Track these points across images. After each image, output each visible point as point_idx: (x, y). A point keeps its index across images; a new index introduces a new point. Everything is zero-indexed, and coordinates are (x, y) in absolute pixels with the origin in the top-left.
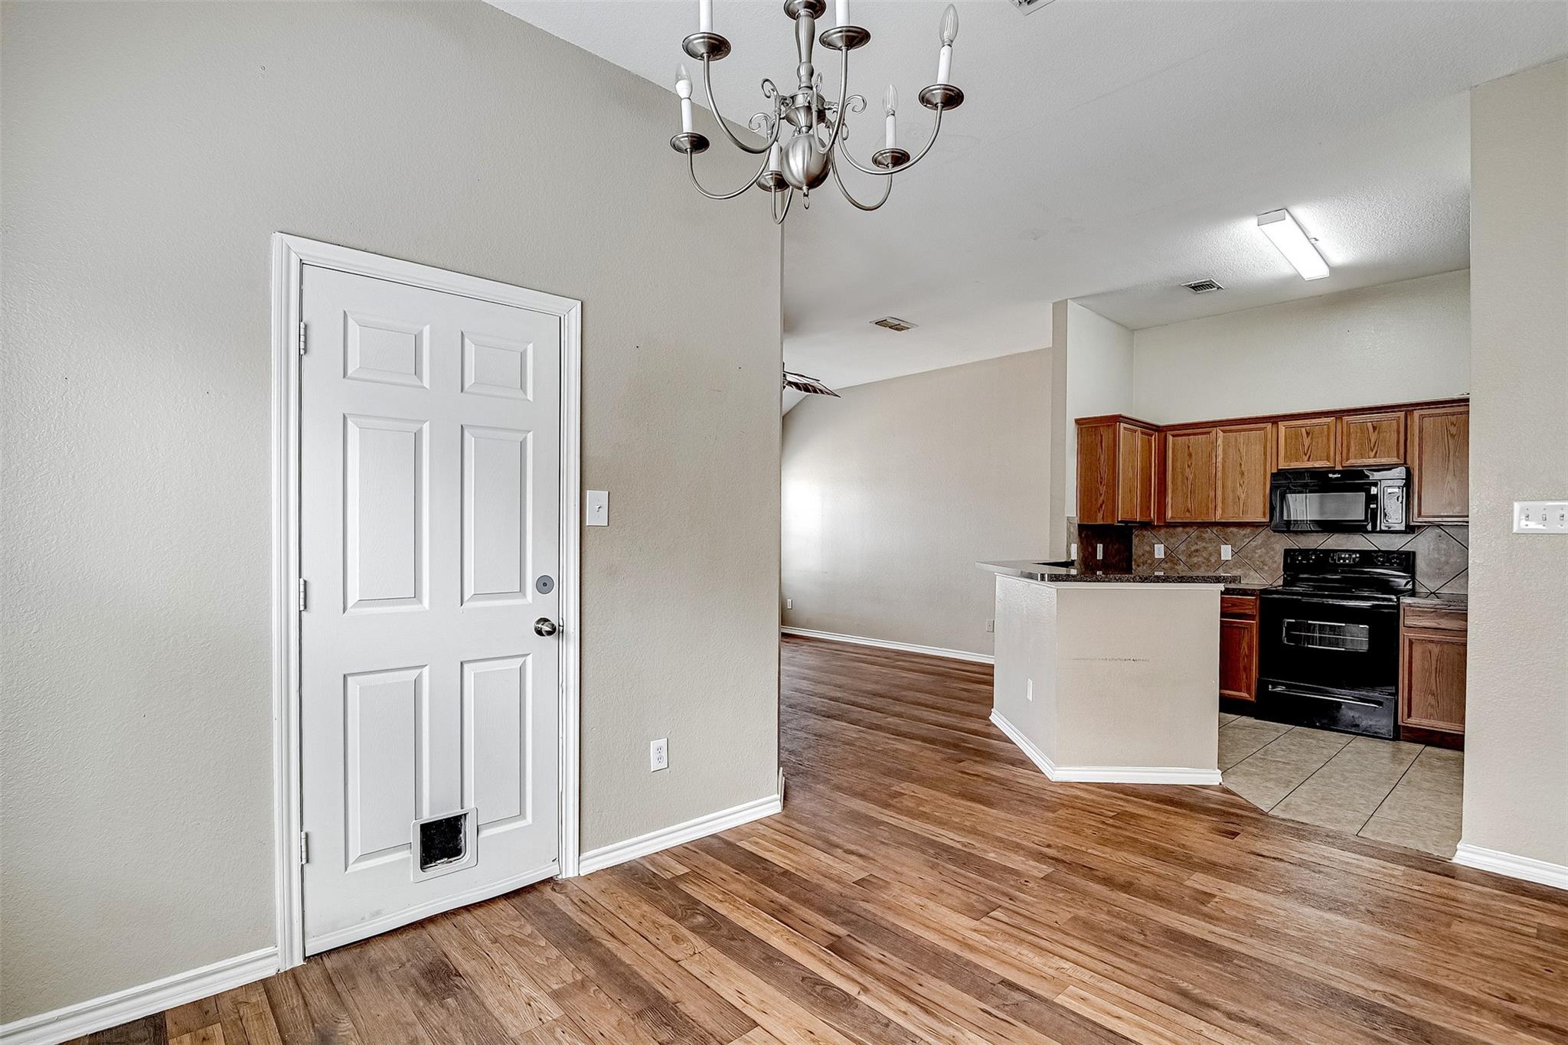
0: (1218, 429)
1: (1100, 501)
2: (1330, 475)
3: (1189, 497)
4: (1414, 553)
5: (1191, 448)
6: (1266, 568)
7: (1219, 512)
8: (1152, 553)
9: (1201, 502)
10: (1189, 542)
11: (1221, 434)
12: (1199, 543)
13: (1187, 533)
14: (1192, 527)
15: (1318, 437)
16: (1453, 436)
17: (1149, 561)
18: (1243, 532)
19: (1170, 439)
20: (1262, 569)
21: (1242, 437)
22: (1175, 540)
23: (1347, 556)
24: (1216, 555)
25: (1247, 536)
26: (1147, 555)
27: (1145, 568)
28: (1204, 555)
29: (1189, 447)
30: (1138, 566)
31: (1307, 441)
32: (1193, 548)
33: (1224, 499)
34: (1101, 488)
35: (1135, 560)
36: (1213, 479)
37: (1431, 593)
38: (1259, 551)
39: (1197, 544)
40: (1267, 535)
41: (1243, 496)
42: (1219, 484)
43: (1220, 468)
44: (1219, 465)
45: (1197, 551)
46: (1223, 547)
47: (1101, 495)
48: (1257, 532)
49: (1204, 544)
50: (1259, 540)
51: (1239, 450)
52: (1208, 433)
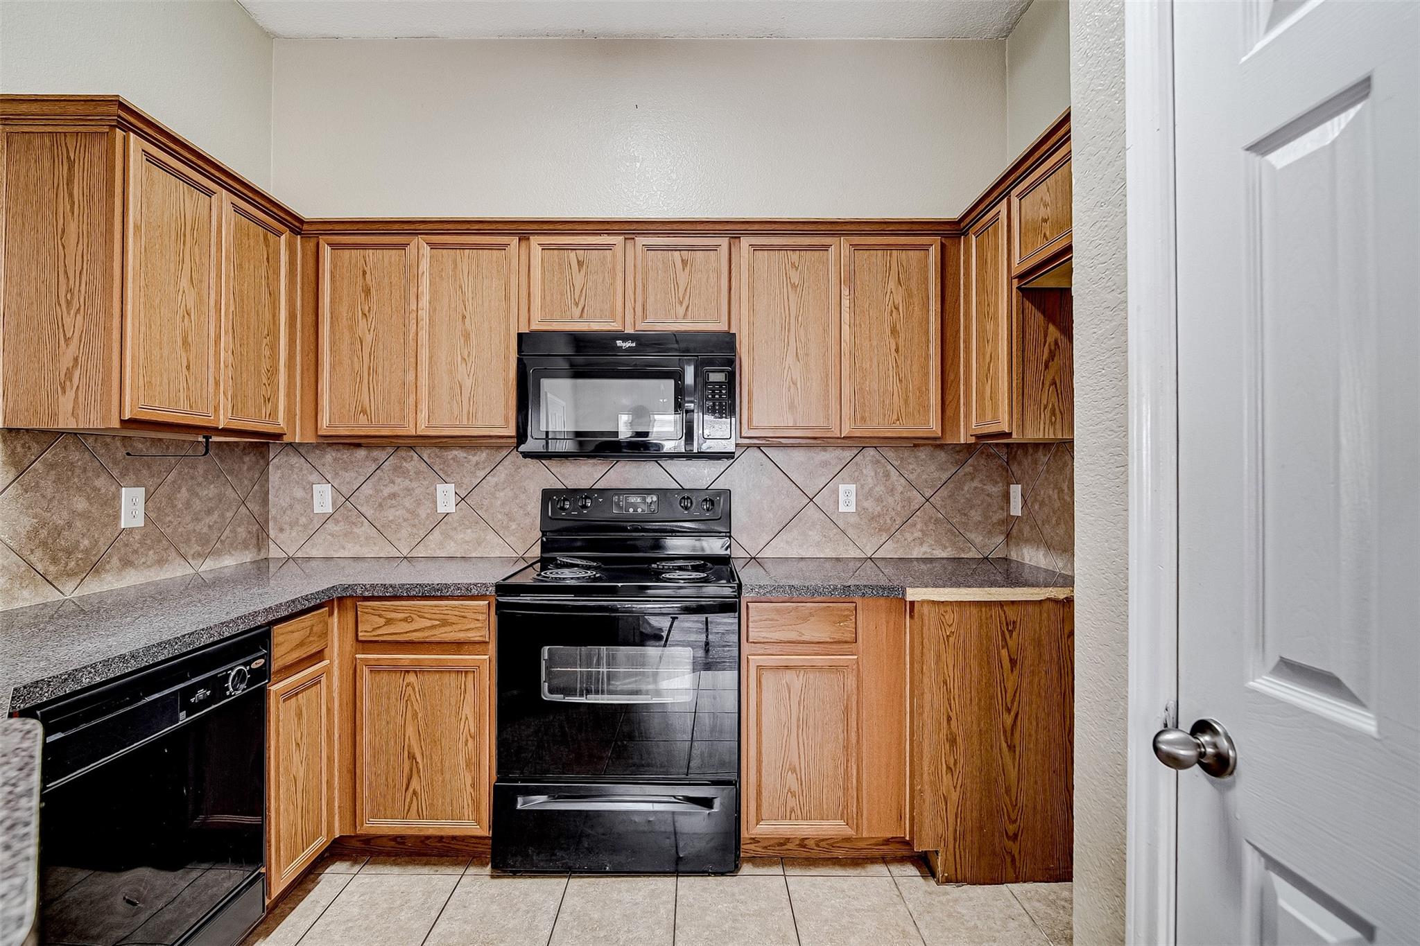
0: (420, 240)
1: (66, 361)
2: (619, 343)
3: (366, 381)
4: (728, 493)
5: (368, 276)
6: (513, 526)
7: (423, 415)
8: (309, 503)
9: (389, 393)
10: (380, 479)
11: (426, 250)
12: (398, 480)
13: (375, 460)
14: (383, 447)
15: (596, 272)
16: (794, 286)
17: (303, 520)
18: (474, 459)
19: (326, 251)
20: (507, 528)
21: (466, 259)
22: (353, 475)
23: (639, 500)
24: (428, 504)
25: (481, 466)
26: (298, 507)
27: (294, 534)
28: (407, 505)
29: (364, 273)
30: (281, 530)
31: (579, 279)
32: (386, 492)
33: (432, 388)
34: (68, 321)
35: (275, 518)
36: (412, 343)
37: (752, 558)
38: (501, 494)
39: (393, 482)
40: (513, 463)
41: (468, 383)
42: (424, 354)
43: (424, 323)
44: (424, 314)
45: (393, 496)
46: (440, 487)
47: (67, 340)
48: (499, 459)
49: (407, 482)
50: (502, 473)
51: (461, 287)
52: (403, 246)
